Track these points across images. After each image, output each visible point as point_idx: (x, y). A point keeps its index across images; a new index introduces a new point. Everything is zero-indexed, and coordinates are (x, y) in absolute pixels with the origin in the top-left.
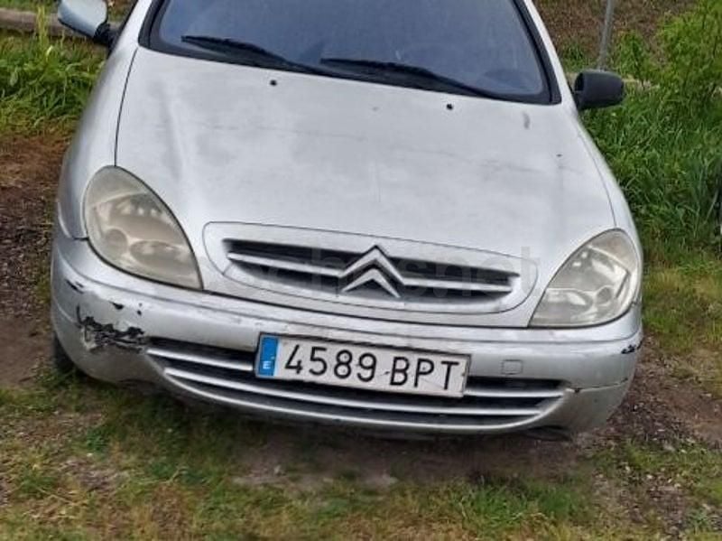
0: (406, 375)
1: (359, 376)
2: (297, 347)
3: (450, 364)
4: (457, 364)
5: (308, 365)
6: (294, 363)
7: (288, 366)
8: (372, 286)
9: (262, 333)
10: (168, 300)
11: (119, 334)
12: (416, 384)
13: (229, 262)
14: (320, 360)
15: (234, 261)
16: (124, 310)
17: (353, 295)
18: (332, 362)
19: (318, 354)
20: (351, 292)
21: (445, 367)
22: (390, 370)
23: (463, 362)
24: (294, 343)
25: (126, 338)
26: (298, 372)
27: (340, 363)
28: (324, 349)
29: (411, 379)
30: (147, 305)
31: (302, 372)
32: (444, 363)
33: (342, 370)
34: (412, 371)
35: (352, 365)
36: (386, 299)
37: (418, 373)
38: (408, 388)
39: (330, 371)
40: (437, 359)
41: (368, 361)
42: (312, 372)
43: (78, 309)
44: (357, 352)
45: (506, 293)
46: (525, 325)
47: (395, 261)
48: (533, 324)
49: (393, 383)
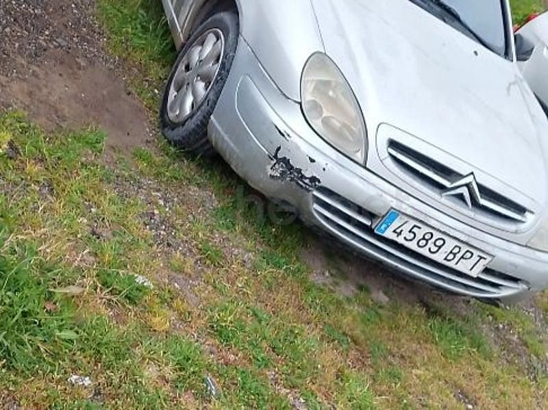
0: (454, 257)
1: (430, 249)
2: (406, 222)
3: (481, 258)
4: (485, 259)
5: (405, 233)
6: (398, 231)
7: (394, 231)
8: (460, 197)
9: (392, 208)
10: (343, 167)
11: (303, 177)
12: (457, 263)
13: (387, 155)
14: (414, 233)
15: (391, 155)
16: (314, 163)
17: (448, 200)
18: (419, 236)
19: (415, 230)
20: (448, 197)
21: (478, 258)
22: (449, 251)
23: (489, 259)
24: (406, 219)
25: (307, 181)
26: (398, 236)
27: (424, 238)
28: (419, 228)
29: (456, 260)
30: (331, 166)
31: (400, 237)
32: (479, 256)
33: (423, 243)
34: (459, 256)
35: (429, 242)
36: (464, 208)
37: (462, 257)
38: (451, 264)
39: (415, 241)
40: (476, 253)
41: (439, 243)
42: (405, 238)
43: (279, 149)
44: (437, 235)
45: (523, 222)
46: (525, 244)
47: (479, 186)
48: (529, 245)
49: (445, 259)
